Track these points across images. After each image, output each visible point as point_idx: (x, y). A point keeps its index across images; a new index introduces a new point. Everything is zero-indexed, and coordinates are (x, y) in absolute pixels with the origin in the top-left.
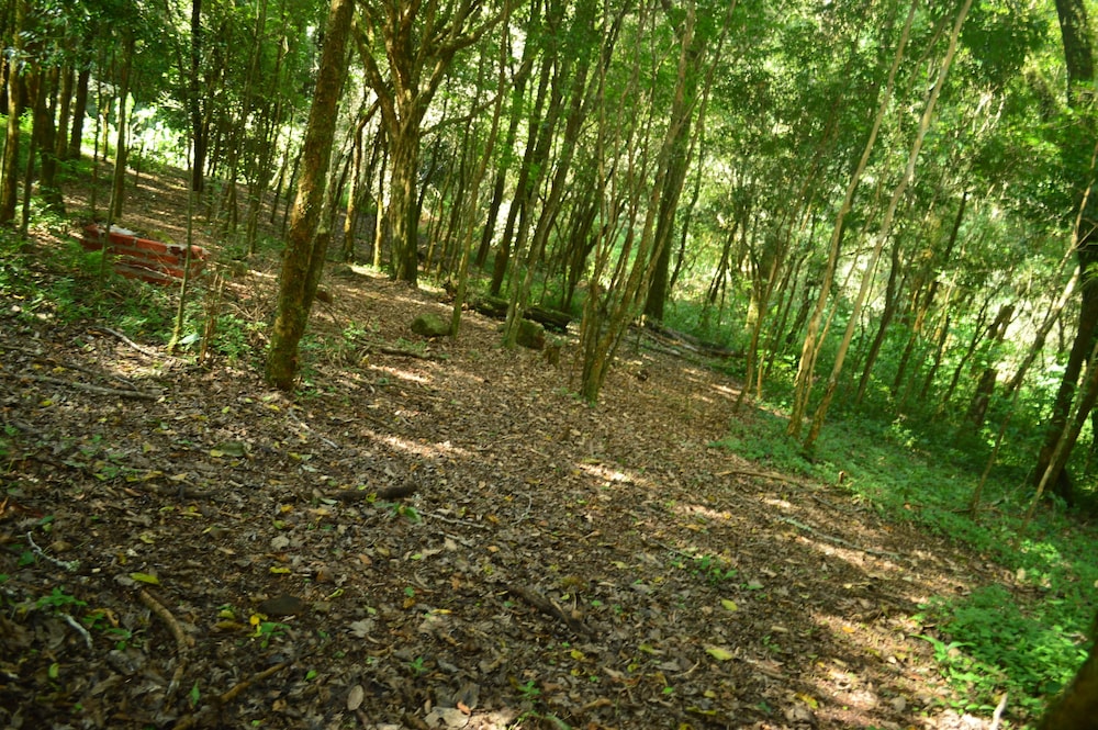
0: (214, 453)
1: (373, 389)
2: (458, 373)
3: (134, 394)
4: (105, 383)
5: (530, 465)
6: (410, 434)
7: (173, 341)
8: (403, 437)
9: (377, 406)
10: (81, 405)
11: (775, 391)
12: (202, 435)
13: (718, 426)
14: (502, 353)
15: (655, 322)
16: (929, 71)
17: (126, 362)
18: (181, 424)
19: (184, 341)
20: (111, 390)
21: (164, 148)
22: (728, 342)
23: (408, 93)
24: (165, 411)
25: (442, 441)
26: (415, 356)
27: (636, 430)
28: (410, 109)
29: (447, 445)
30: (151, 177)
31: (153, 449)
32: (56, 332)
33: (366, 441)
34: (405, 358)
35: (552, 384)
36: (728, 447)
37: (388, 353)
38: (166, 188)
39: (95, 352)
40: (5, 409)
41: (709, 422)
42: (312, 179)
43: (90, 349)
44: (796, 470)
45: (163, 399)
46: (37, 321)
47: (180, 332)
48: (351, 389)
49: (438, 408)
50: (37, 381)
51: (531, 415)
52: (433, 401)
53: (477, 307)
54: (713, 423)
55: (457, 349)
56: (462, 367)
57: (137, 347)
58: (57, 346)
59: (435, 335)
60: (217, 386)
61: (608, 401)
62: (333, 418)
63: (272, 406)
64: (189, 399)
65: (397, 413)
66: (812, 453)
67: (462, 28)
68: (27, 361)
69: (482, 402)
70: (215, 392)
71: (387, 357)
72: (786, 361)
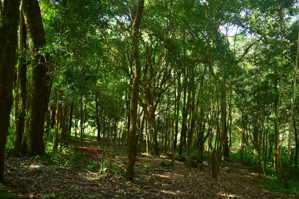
0: (116, 196)
1: (154, 179)
2: (177, 175)
3: (93, 184)
4: (85, 182)
5: (204, 195)
6: (167, 189)
7: (101, 170)
8: (166, 190)
9: (157, 183)
10: (80, 187)
11: (269, 173)
12: (112, 192)
13: (255, 183)
14: (187, 169)
15: (227, 158)
16: (290, 76)
17: (89, 177)
18: (106, 190)
19: (104, 170)
20: (87, 183)
21: (90, 132)
22: (250, 162)
23: (151, 106)
24: (101, 187)
25: (177, 191)
26: (164, 171)
27: (231, 185)
28: (152, 109)
29: (179, 191)
30: (87, 139)
31: (100, 195)
32: (71, 171)
33: (156, 192)
34: (161, 172)
35: (203, 175)
36: (261, 187)
37: (156, 171)
38: (91, 141)
39: (81, 175)
40: (61, 189)
41: (252, 182)
42: (134, 121)
43: (80, 175)
44: (284, 192)
45: (100, 185)
46: (66, 169)
47: (102, 168)
48: (148, 180)
49: (173, 183)
50: (68, 182)
51: (200, 183)
52: (171, 181)
53: (177, 159)
54: (253, 182)
55: (174, 169)
56: (177, 173)
57: (91, 173)
58: (72, 175)
59: (168, 166)
60: (113, 181)
61: (221, 178)
62: (145, 187)
63: (129, 185)
64: (107, 184)
65: (163, 185)
66: (288, 186)
67: (162, 88)
68: (65, 178)
69: (185, 181)
70: (113, 182)
71: (156, 172)
72: (269, 164)
